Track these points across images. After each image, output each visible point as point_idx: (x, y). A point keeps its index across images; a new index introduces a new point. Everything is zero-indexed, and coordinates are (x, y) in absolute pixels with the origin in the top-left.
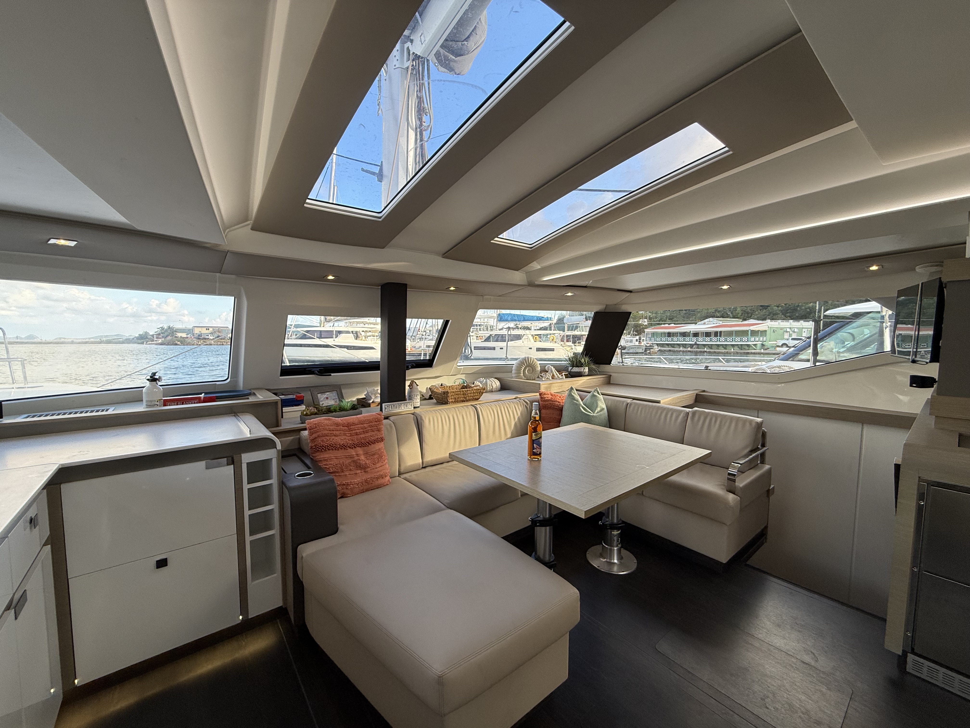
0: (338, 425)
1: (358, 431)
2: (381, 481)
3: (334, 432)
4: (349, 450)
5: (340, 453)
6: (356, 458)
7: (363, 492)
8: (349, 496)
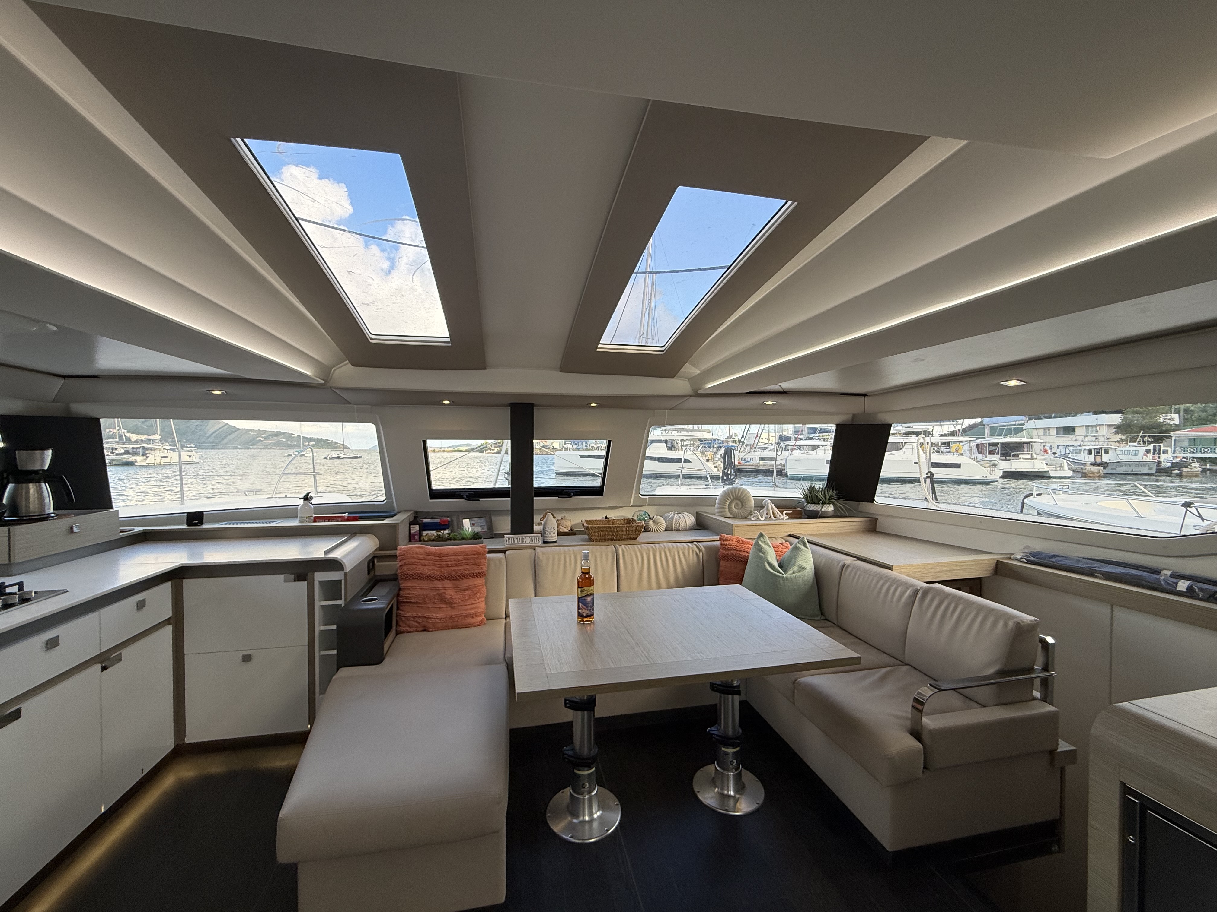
1: (449, 563)
2: (470, 620)
3: (423, 561)
4: (436, 582)
5: (425, 584)
6: (441, 592)
8: (431, 630)
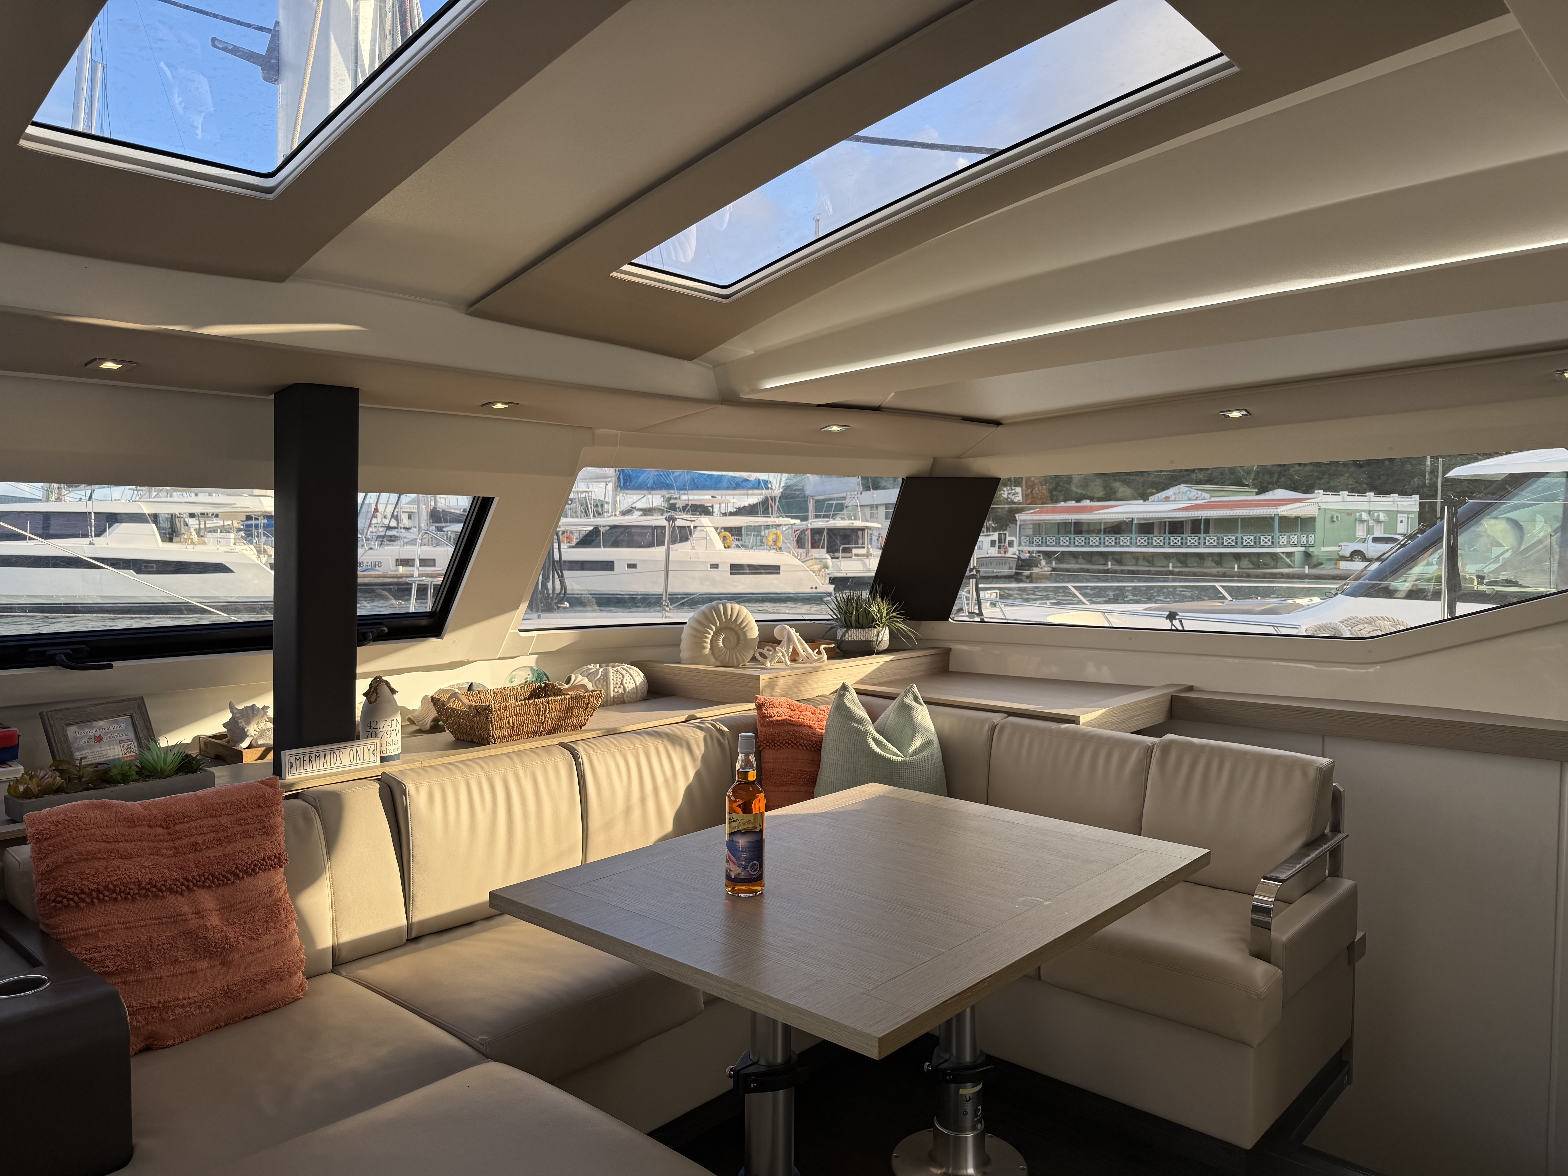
0: (132, 821)
1: (199, 839)
2: (274, 990)
3: (121, 846)
4: (172, 899)
5: (141, 911)
6: (194, 923)
7: (216, 1027)
8: (170, 1042)
